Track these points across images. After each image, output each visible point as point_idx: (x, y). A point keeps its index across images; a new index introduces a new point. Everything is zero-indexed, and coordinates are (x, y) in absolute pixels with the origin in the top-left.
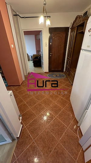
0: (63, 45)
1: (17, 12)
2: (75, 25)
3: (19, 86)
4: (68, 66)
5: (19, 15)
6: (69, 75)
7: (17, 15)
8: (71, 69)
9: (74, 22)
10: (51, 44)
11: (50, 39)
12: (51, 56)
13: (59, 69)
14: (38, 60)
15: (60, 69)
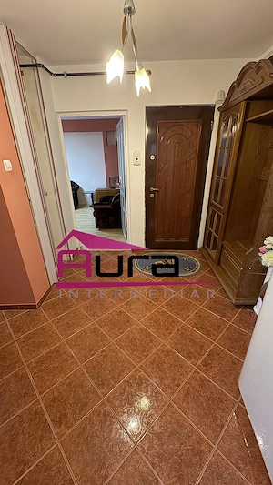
0: (194, 163)
1: (37, 58)
2: (240, 96)
3: (34, 307)
4: (213, 231)
5: (43, 66)
6: (219, 264)
7: (36, 66)
8: (226, 243)
9: (233, 88)
10: (152, 157)
11: (150, 143)
12: (152, 195)
13: (182, 240)
14: (109, 207)
15: (186, 240)
